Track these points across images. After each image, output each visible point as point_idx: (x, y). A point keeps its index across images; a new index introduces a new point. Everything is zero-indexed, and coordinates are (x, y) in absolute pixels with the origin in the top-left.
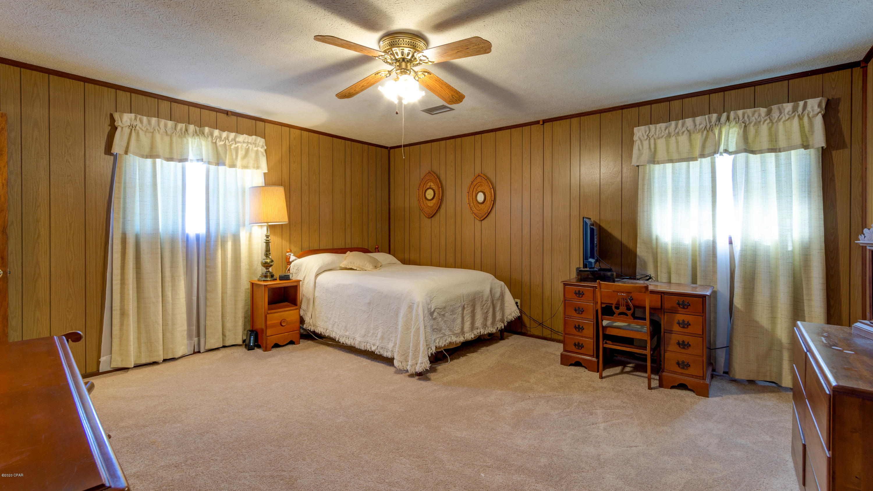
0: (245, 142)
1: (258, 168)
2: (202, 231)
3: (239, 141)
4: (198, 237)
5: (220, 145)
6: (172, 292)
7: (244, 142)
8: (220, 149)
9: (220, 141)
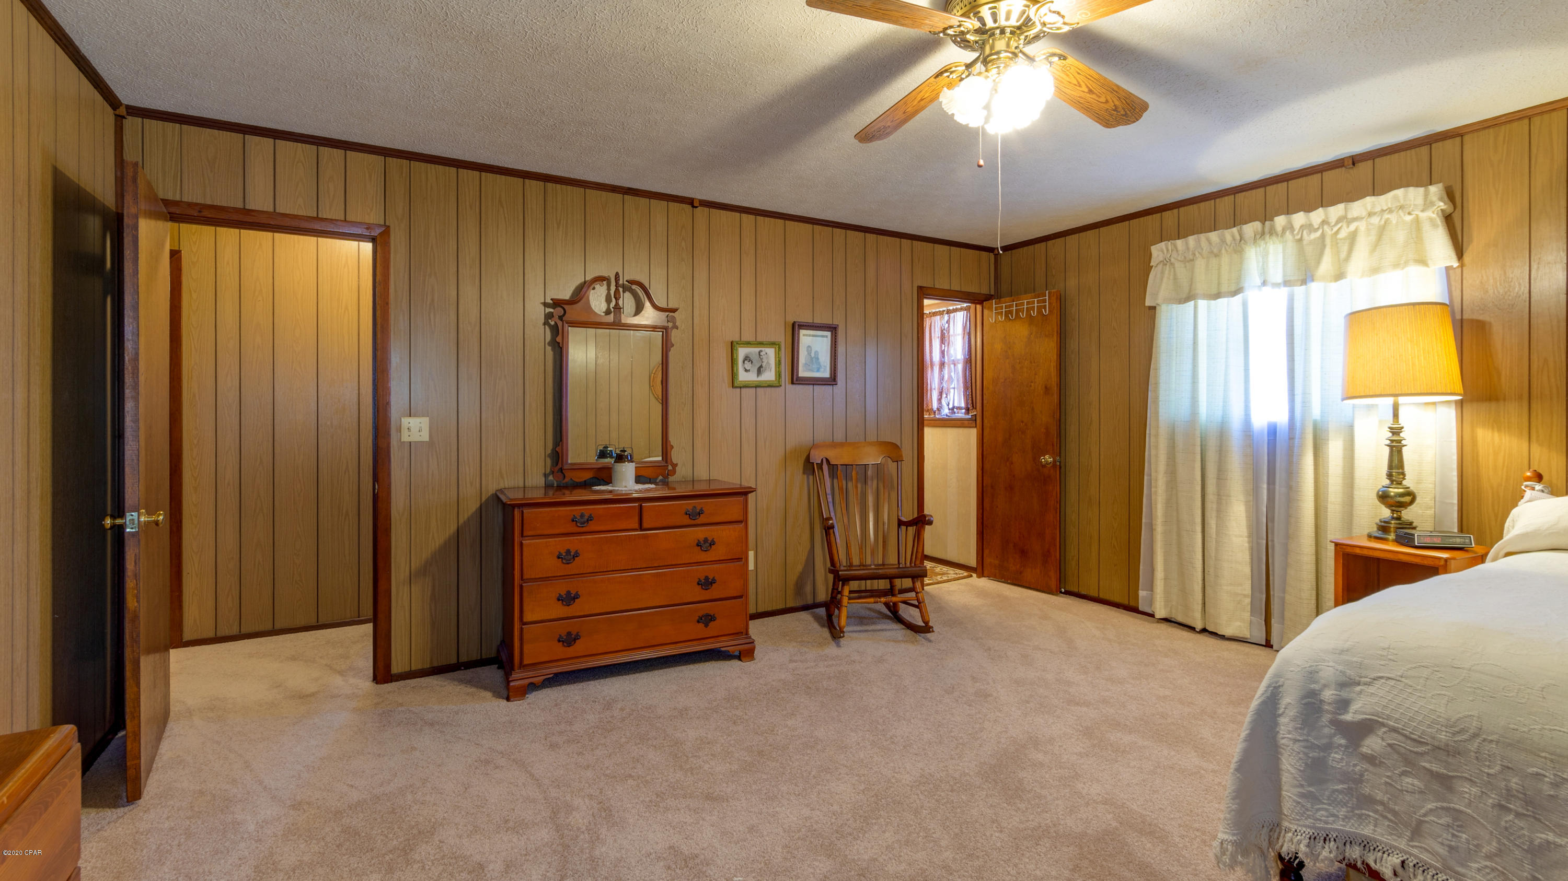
0: (1375, 214)
1: (1422, 261)
2: (1281, 418)
3: (1355, 216)
4: (1273, 431)
5: (1311, 242)
6: (1217, 521)
7: (1370, 214)
8: (1309, 250)
9: (1310, 232)
